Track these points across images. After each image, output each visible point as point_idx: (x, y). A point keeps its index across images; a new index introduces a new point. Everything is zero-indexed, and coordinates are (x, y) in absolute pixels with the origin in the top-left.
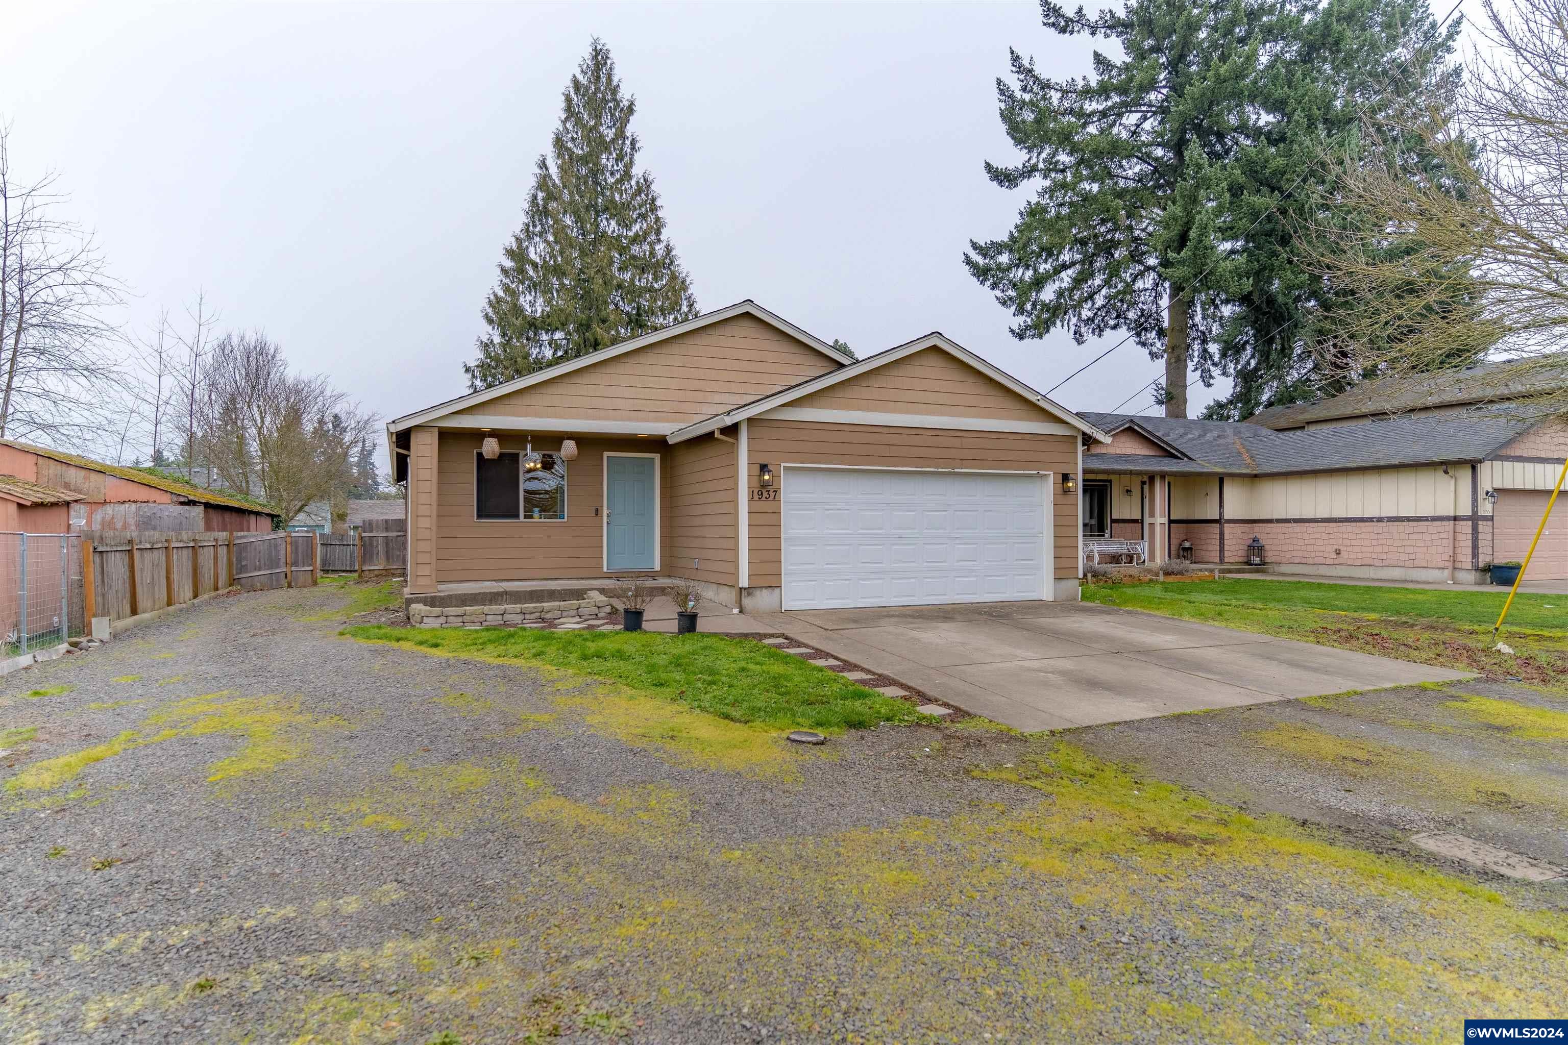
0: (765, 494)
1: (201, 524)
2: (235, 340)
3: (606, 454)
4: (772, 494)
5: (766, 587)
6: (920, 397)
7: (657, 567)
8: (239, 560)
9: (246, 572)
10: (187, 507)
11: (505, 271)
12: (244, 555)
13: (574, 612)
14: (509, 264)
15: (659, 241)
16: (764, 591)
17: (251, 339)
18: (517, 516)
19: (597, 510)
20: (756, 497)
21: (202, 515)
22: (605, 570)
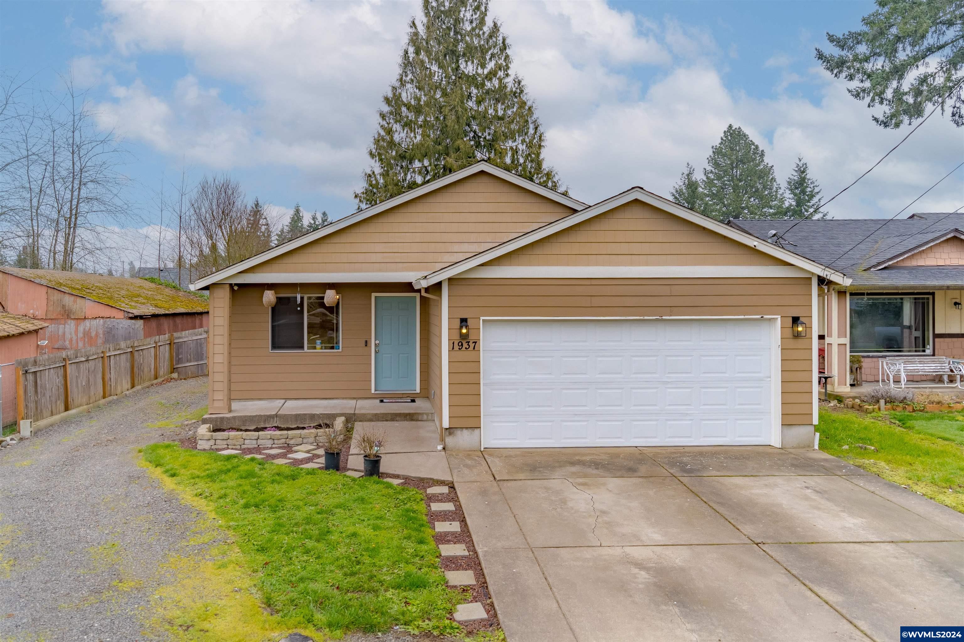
0: (465, 345)
1: (141, 334)
2: (210, 180)
3: (374, 295)
4: (472, 345)
5: (467, 428)
6: (624, 248)
7: (418, 391)
8: (177, 355)
9: (182, 363)
10: (133, 321)
11: (383, 116)
12: (180, 351)
13: (311, 440)
14: (386, 109)
15: (507, 75)
16: (465, 431)
17: (220, 180)
18: (302, 347)
19: (366, 342)
20: (456, 347)
21: (142, 327)
22: (373, 391)
